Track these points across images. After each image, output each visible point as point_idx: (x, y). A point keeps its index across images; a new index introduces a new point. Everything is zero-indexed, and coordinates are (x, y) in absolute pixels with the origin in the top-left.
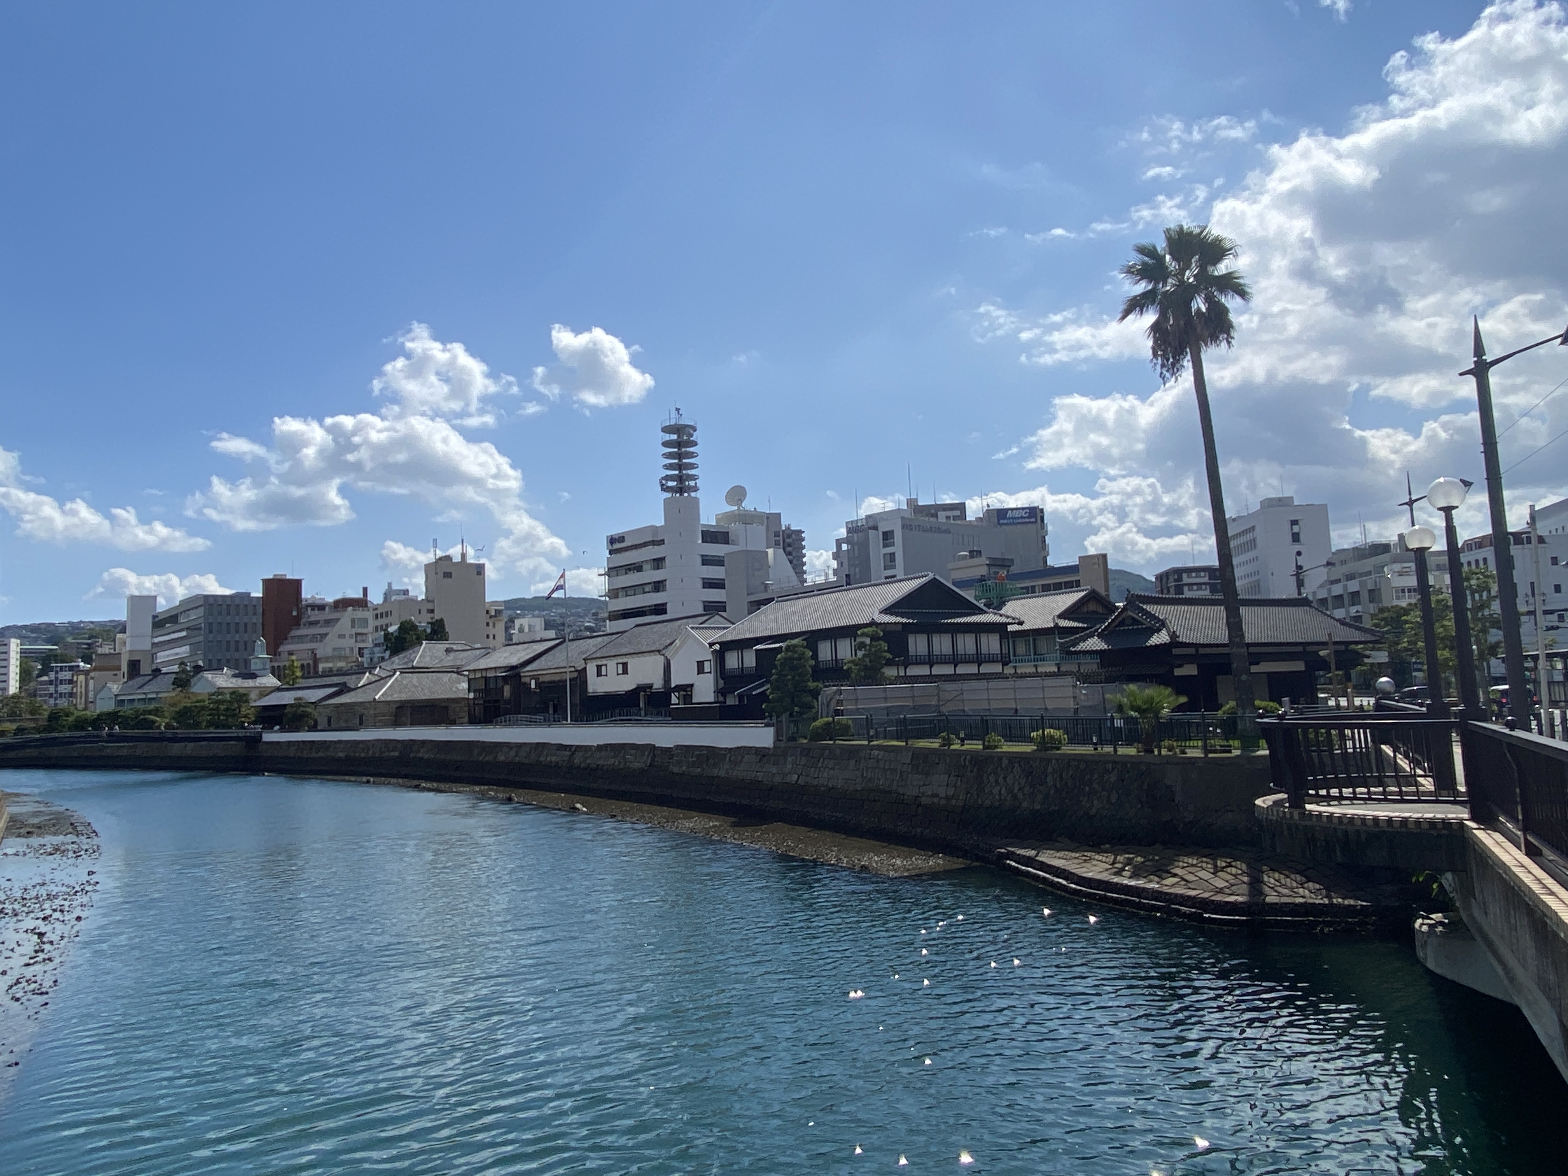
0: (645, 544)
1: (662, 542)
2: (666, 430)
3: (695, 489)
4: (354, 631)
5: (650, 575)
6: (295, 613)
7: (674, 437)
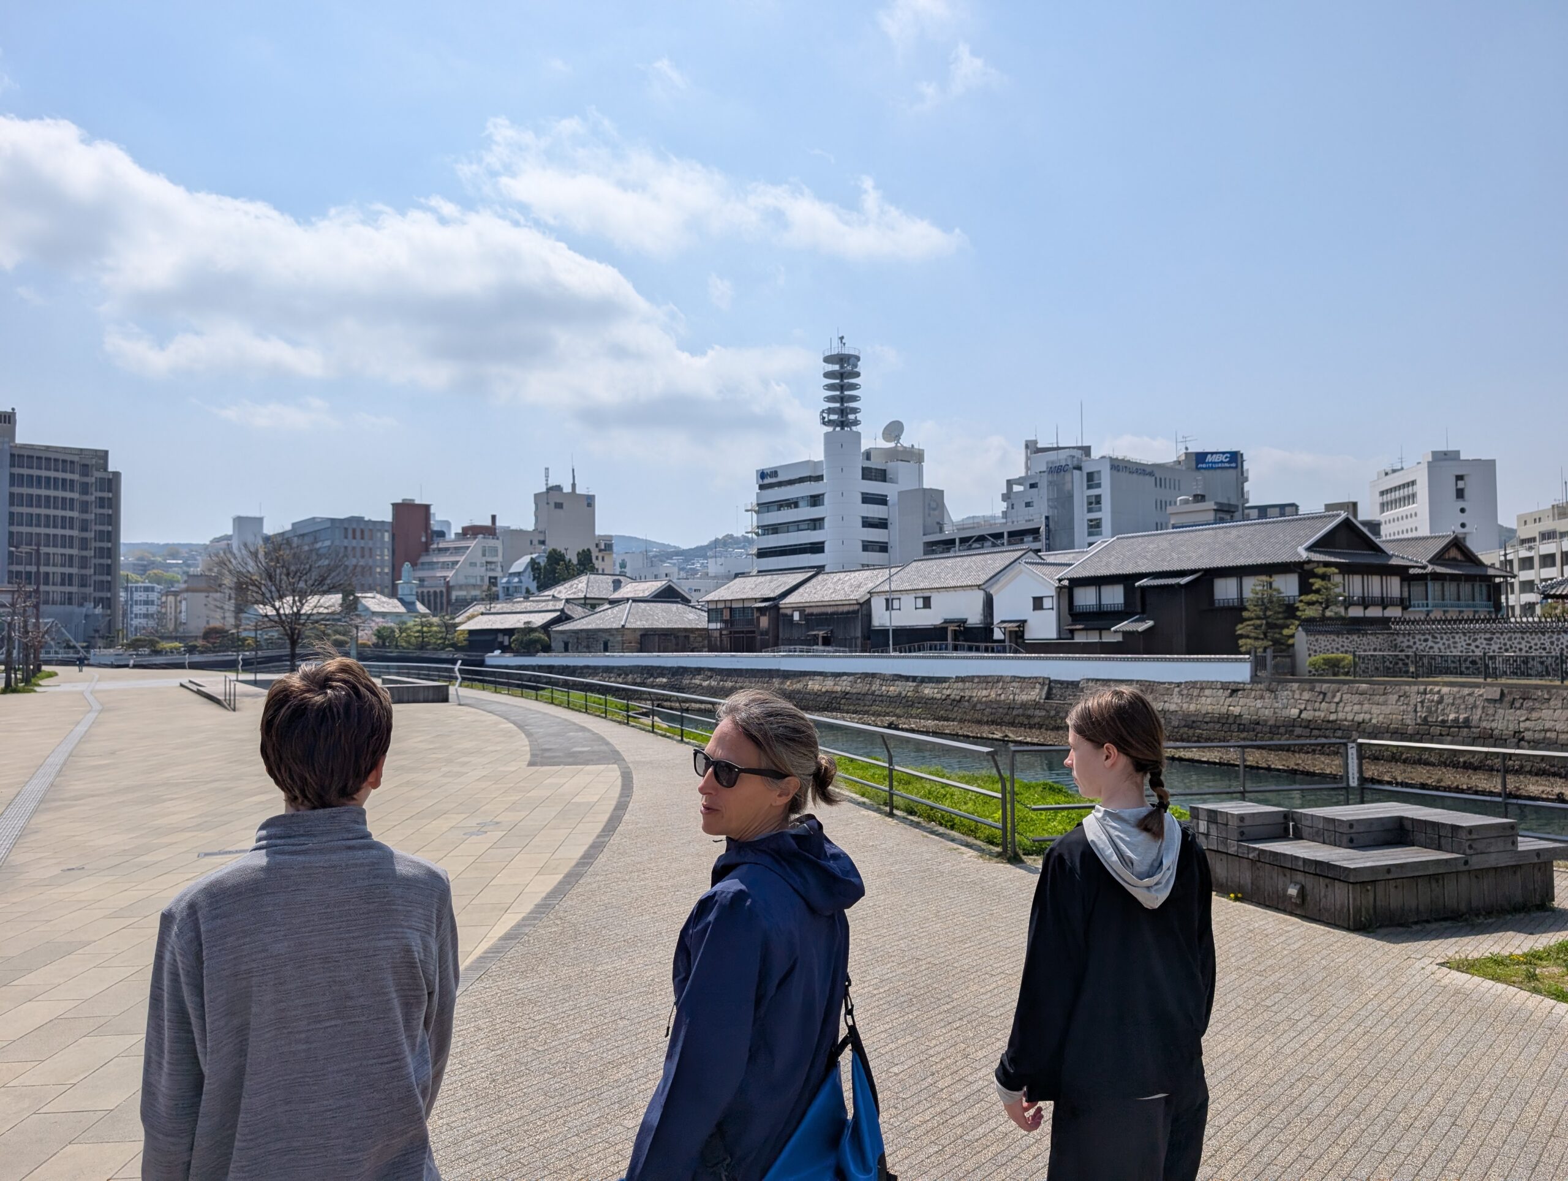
0: (801, 480)
1: (819, 478)
2: (828, 360)
3: (856, 423)
4: (484, 560)
5: (806, 512)
6: (424, 539)
7: (836, 367)
